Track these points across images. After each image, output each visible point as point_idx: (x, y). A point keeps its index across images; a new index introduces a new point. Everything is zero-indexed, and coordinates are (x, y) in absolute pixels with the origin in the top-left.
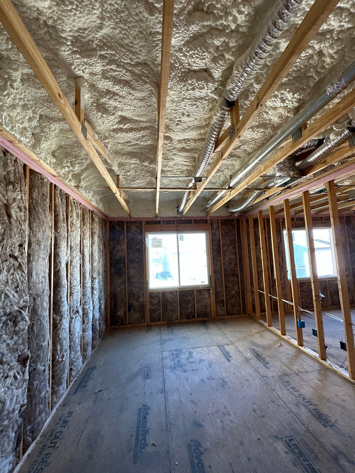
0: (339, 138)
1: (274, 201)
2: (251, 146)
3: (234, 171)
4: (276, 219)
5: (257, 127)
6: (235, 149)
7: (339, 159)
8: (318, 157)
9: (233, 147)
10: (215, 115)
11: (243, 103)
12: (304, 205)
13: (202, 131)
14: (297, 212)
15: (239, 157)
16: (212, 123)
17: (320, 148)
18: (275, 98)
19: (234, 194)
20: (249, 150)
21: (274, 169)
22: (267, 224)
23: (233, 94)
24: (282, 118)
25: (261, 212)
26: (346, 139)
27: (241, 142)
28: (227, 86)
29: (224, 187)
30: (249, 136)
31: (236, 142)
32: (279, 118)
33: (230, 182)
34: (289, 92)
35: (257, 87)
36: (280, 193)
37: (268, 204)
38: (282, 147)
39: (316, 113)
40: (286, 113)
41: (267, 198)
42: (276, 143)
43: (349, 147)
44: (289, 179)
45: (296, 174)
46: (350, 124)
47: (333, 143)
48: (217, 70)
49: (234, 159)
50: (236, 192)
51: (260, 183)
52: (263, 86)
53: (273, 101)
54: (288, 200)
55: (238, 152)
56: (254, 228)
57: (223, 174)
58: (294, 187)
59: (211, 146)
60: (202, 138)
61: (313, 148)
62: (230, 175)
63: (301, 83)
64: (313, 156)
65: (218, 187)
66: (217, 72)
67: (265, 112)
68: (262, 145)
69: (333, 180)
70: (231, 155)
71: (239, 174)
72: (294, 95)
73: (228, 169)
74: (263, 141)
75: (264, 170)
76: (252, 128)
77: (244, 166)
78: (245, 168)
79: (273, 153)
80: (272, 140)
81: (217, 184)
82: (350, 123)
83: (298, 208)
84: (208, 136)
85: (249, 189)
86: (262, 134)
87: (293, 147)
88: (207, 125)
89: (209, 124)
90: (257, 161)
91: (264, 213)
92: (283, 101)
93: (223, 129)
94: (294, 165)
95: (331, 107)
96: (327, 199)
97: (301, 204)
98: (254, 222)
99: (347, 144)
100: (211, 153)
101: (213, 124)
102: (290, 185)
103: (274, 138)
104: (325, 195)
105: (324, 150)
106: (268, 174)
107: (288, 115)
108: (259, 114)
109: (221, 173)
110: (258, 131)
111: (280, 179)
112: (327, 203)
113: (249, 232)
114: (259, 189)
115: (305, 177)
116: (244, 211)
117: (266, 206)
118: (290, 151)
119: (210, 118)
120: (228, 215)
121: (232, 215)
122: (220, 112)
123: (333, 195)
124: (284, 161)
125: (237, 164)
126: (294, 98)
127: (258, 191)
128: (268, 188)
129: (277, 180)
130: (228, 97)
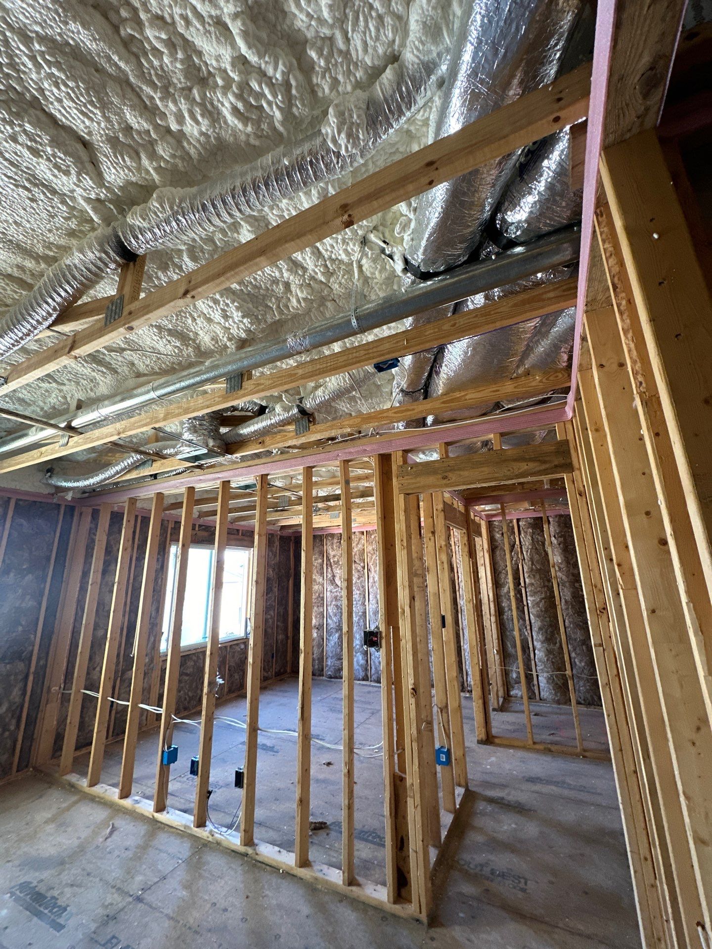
0: (286, 415)
1: (166, 484)
2: (148, 362)
3: (92, 394)
4: (163, 520)
5: (171, 332)
6: (110, 349)
7: (281, 445)
8: (255, 431)
9: (107, 344)
10: (81, 251)
11: (153, 271)
12: (219, 504)
13: (29, 264)
14: (202, 514)
15: (114, 371)
16: (68, 262)
17: (260, 417)
18: (215, 303)
19: (76, 446)
20: (142, 368)
21: (182, 423)
22: (141, 529)
23: (138, 238)
24: (217, 342)
25: (133, 501)
26: (293, 420)
27: (127, 341)
28: (129, 215)
29: (52, 422)
30: (148, 341)
31: (116, 337)
32: (212, 339)
33: (75, 416)
34: (238, 308)
35: (189, 264)
36: (182, 472)
37: (153, 487)
38: (205, 392)
39: (265, 365)
40: (225, 339)
41: (155, 476)
42: (198, 379)
43: (294, 434)
44: (205, 451)
45: (218, 447)
46: (301, 402)
47: (277, 419)
48: (115, 168)
49: (100, 368)
50: (85, 443)
51: (147, 441)
52: (199, 269)
53: (211, 307)
54: (193, 488)
55: (115, 359)
56: (109, 534)
57: (61, 391)
58: (208, 467)
59: (47, 310)
60: (21, 279)
61: (250, 414)
62: (79, 400)
63: (257, 308)
64: (249, 426)
65: (33, 416)
66: (113, 171)
67: (191, 315)
68: (172, 370)
69: (267, 475)
70: (94, 358)
71: (103, 407)
72: (243, 317)
73: (78, 383)
74: (173, 363)
75: (165, 419)
76: (159, 328)
77: (121, 393)
78: (123, 400)
79: (186, 394)
80: (192, 371)
81: (32, 408)
82: (301, 400)
83: (206, 507)
84: (45, 284)
85: (120, 446)
86: (176, 351)
87: (225, 399)
88: (50, 260)
89: (55, 259)
90: (152, 395)
91: (139, 505)
92: (226, 317)
93: (92, 292)
94: (217, 431)
95: (284, 366)
96: (255, 501)
97: (215, 500)
98: (111, 519)
99: (291, 428)
100: (40, 328)
101: (68, 266)
102: (203, 462)
103: (197, 369)
104: (250, 495)
105: (264, 424)
106: (168, 429)
107: (228, 344)
108: (180, 312)
109: (54, 385)
110: (169, 341)
111: (189, 446)
112: (253, 508)
113: (93, 541)
114: (141, 453)
115: (230, 456)
116: (94, 491)
117: (149, 492)
118: (218, 403)
119: (66, 250)
120: (46, 491)
121: (56, 493)
122: (98, 254)
123: (264, 497)
124: (203, 416)
125: (105, 383)
126: (242, 322)
127: (138, 456)
128: (159, 455)
129: (182, 446)
130: (125, 237)
